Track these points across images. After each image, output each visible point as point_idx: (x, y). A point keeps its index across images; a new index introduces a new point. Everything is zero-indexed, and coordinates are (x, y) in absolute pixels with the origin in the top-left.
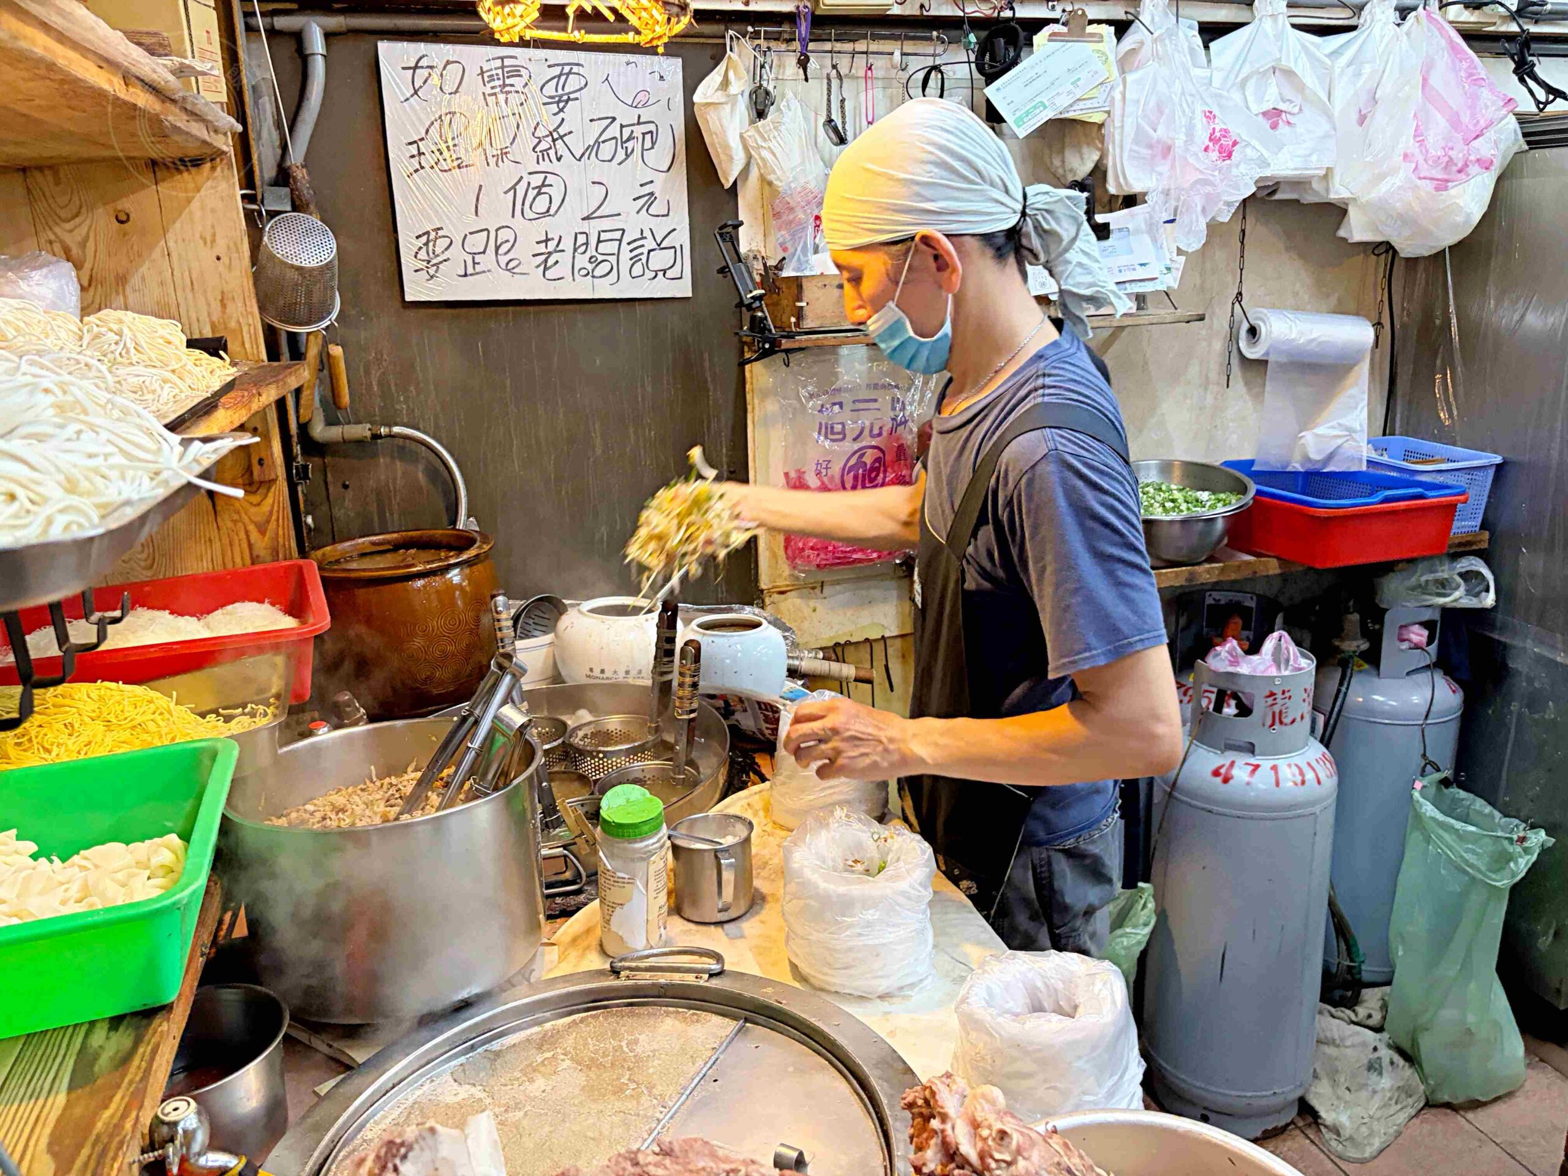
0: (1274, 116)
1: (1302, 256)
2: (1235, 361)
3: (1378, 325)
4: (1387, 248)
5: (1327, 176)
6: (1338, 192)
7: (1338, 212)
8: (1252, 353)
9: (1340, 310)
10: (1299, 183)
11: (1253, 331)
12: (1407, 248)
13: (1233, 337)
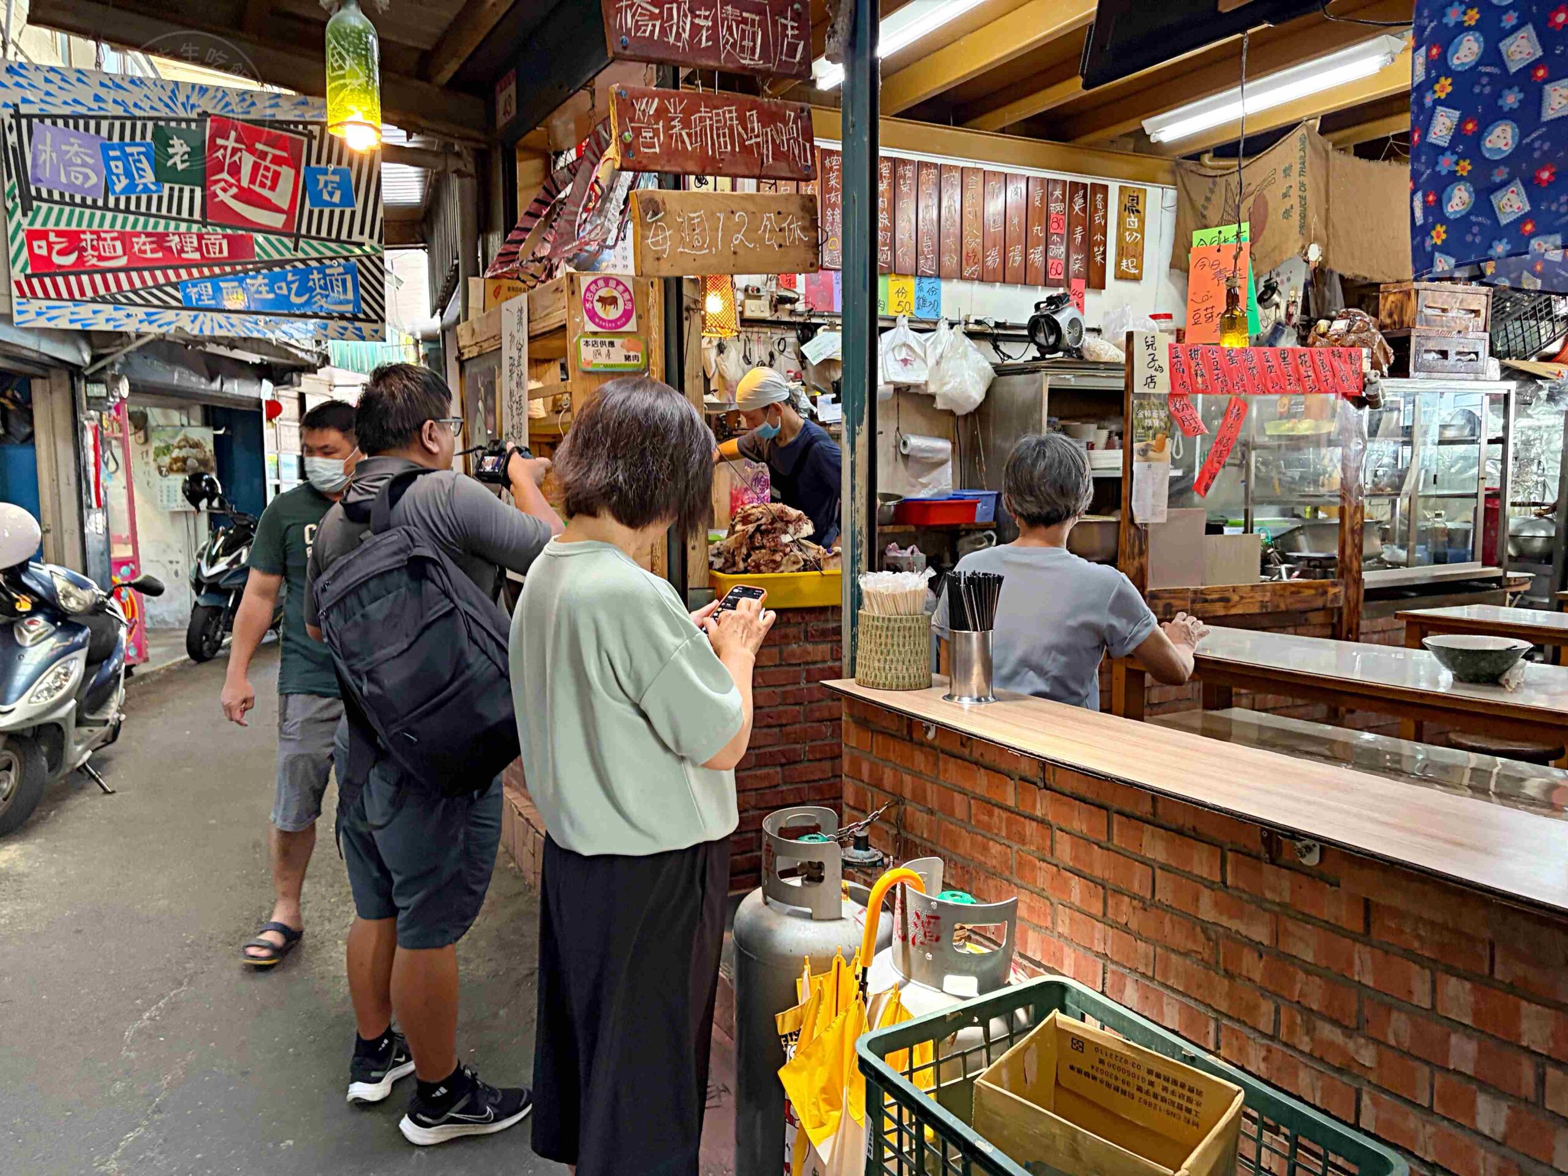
0: (905, 361)
1: (923, 415)
2: (899, 457)
3: (954, 444)
4: (951, 413)
5: (926, 383)
6: (932, 389)
7: (932, 397)
8: (905, 452)
9: (940, 437)
10: (918, 386)
11: (905, 443)
12: (960, 412)
13: (897, 447)
